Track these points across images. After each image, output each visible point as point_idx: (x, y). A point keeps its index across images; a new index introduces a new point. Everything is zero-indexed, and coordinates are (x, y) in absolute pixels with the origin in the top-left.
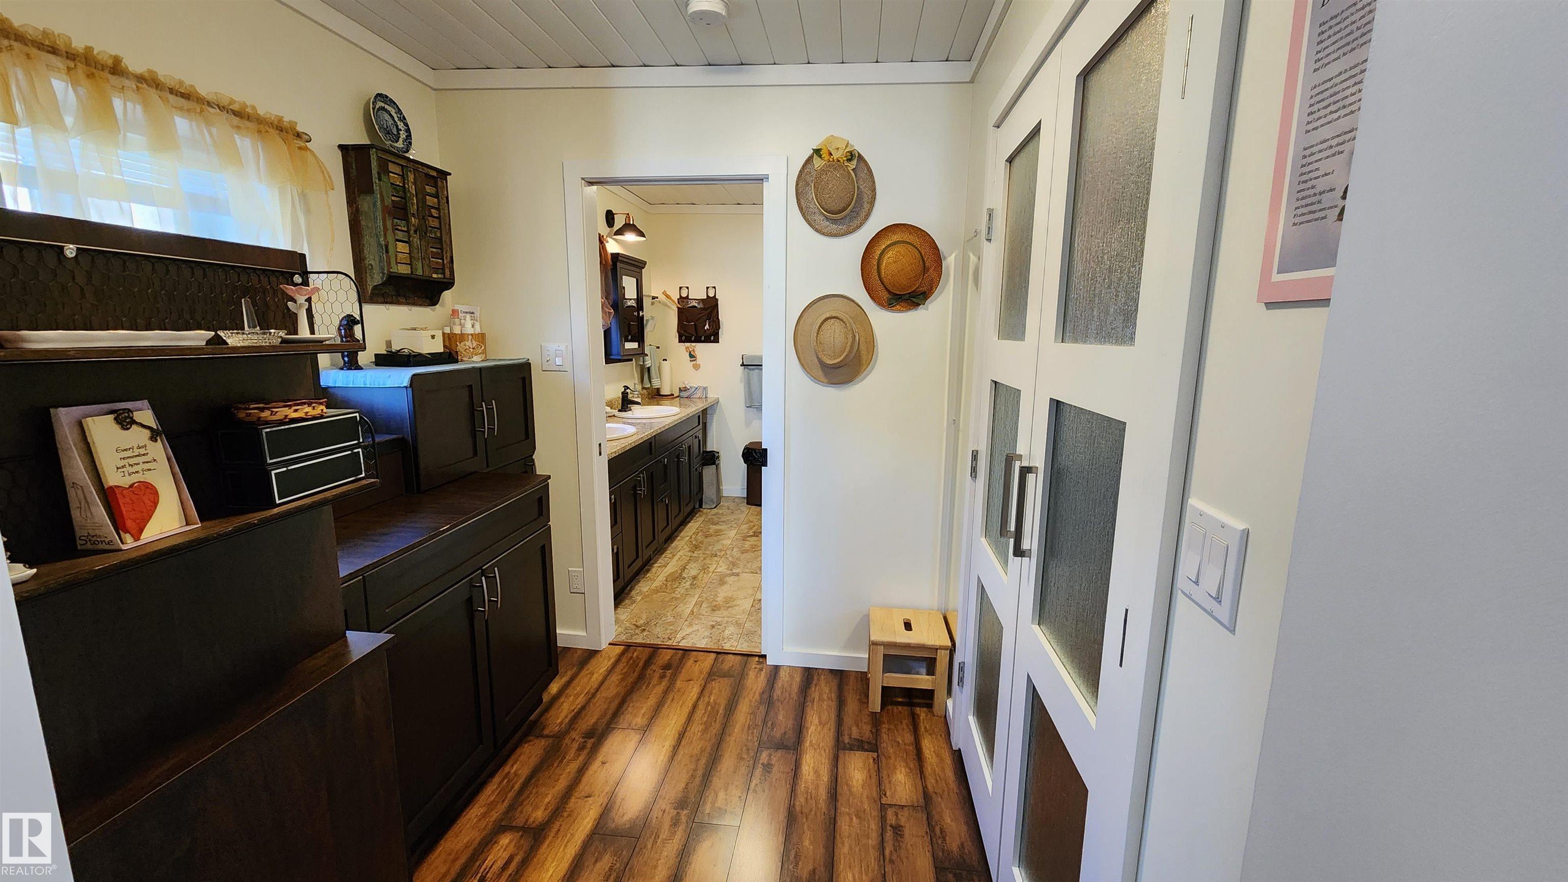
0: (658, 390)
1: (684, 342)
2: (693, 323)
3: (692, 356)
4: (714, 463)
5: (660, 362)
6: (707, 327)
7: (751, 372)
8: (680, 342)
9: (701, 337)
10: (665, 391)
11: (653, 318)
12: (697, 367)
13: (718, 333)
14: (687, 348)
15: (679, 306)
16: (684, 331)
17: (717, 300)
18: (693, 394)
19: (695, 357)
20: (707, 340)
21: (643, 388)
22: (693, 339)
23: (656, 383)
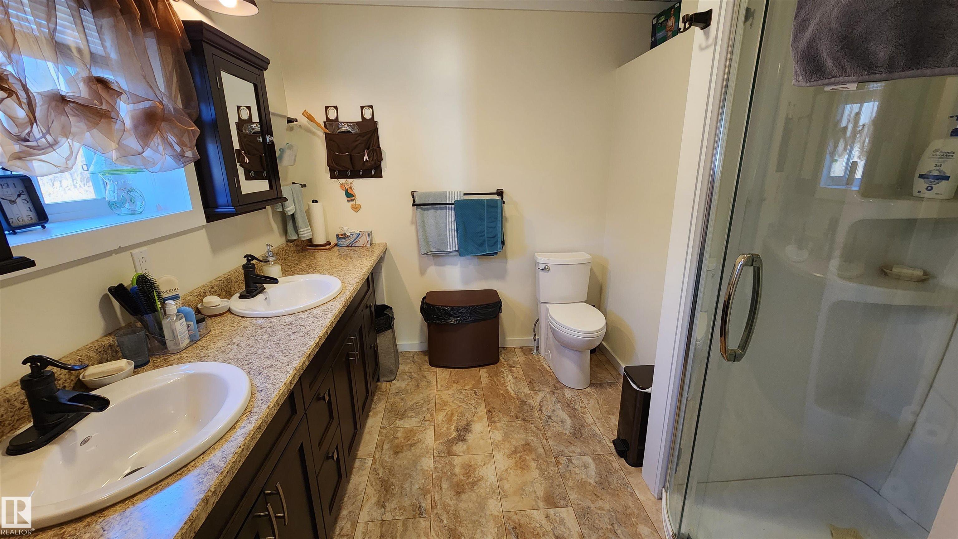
0: (310, 240)
1: (337, 178)
2: (347, 154)
3: (350, 195)
4: (391, 329)
5: (308, 205)
6: (366, 158)
7: (425, 212)
8: (331, 178)
9: (359, 171)
10: (320, 240)
11: (290, 147)
12: (356, 208)
13: (380, 166)
14: (342, 185)
15: (327, 131)
16: (336, 164)
17: (376, 123)
18: (355, 242)
19: (354, 196)
20: (367, 174)
21: (288, 241)
22: (349, 173)
23: (305, 234)
